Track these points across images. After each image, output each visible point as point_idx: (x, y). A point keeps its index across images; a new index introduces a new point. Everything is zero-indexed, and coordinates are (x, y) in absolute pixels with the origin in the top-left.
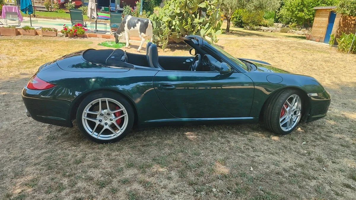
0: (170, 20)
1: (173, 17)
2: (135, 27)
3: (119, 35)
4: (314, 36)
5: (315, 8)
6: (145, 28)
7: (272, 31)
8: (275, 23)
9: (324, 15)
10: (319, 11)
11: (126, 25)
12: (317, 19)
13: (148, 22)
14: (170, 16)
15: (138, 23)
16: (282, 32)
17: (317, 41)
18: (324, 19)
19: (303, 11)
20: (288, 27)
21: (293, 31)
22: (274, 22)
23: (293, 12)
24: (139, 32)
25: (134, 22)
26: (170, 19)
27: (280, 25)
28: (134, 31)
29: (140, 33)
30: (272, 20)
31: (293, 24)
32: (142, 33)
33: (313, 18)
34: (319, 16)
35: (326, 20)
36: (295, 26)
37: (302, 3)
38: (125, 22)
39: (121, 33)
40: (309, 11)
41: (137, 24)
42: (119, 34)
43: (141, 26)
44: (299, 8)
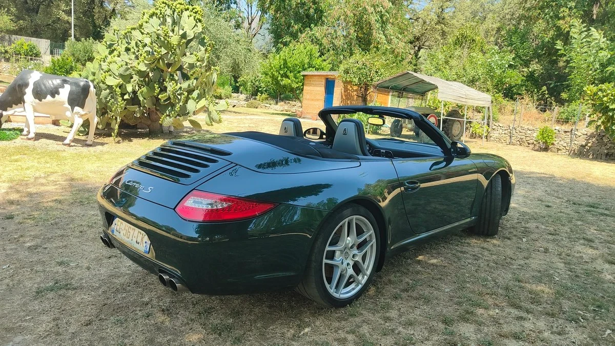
0: (121, 83)
1: (127, 78)
2: (56, 95)
3: (5, 113)
4: (307, 113)
5: (302, 73)
6: (82, 97)
7: (235, 106)
8: (233, 94)
9: (317, 83)
10: (309, 77)
11: (29, 91)
12: (309, 89)
13: (89, 87)
14: (121, 76)
15: (63, 87)
16: (250, 107)
17: (314, 120)
18: (318, 89)
19: (287, 77)
20: (255, 99)
21: (267, 105)
22: (233, 92)
23: (273, 77)
24: (67, 105)
25: (53, 84)
26: (120, 81)
27: (243, 96)
28: (53, 103)
29: (70, 107)
30: (229, 89)
31: (264, 96)
32: (77, 109)
33: (302, 87)
34: (310, 85)
35: (322, 89)
36: (267, 99)
37: (284, 64)
38: (27, 85)
39: (11, 107)
40: (296, 77)
41: (60, 90)
42: (6, 110)
43: (71, 93)
44: (282, 72)
